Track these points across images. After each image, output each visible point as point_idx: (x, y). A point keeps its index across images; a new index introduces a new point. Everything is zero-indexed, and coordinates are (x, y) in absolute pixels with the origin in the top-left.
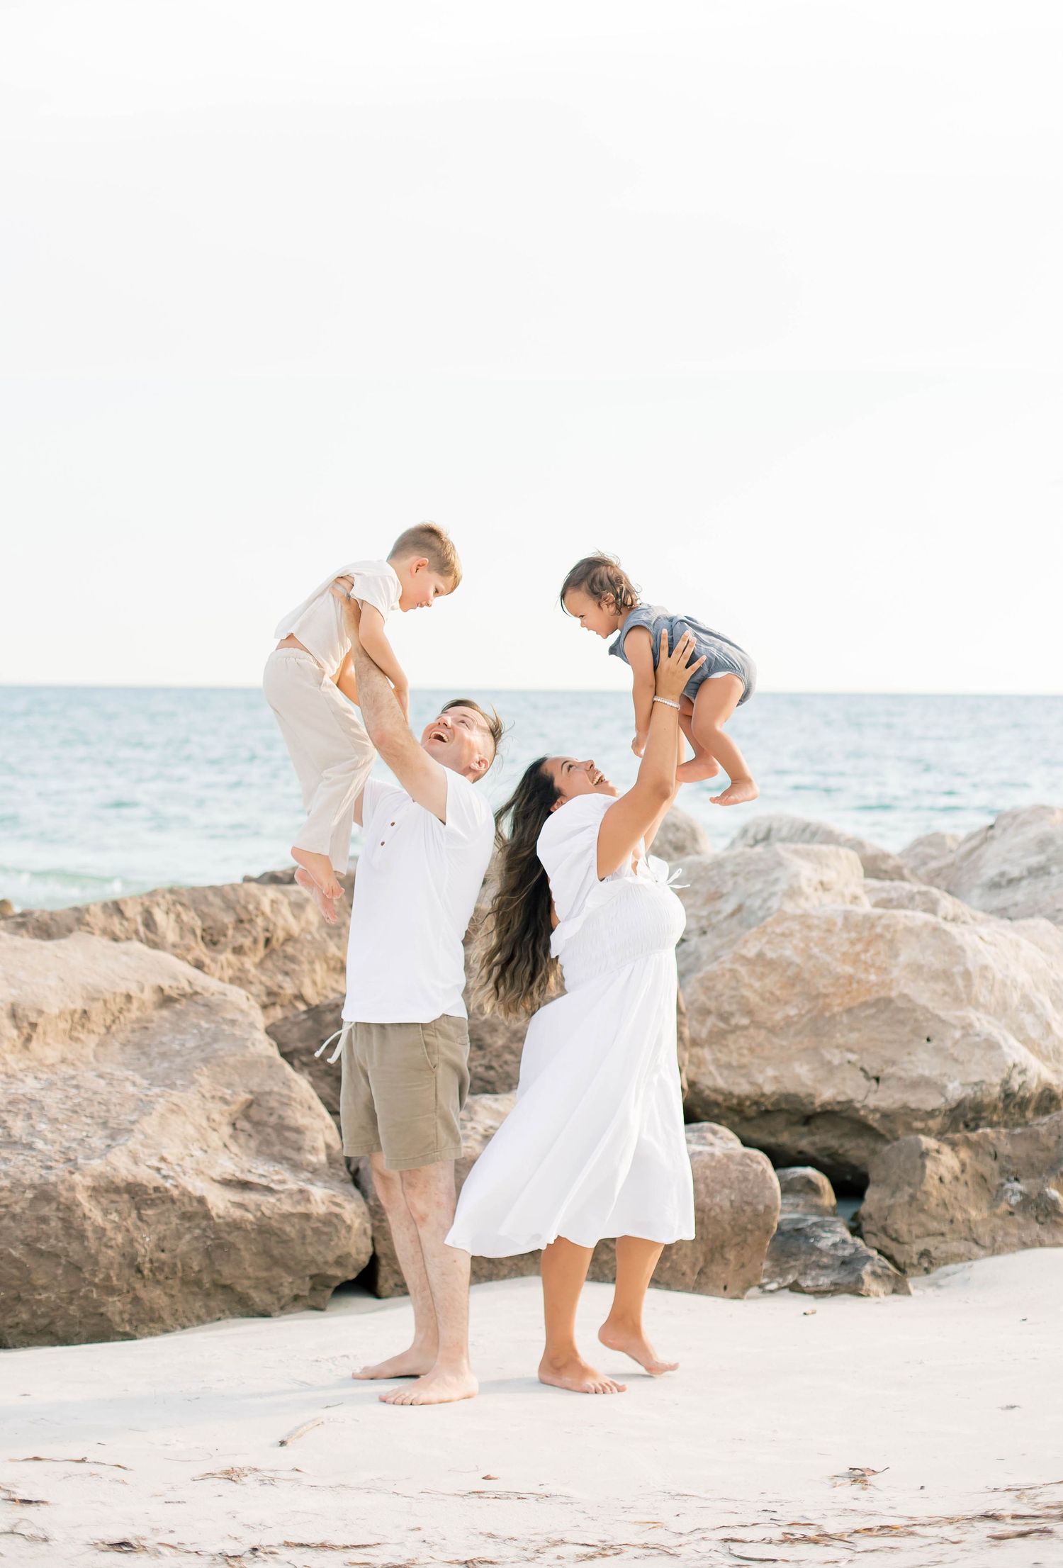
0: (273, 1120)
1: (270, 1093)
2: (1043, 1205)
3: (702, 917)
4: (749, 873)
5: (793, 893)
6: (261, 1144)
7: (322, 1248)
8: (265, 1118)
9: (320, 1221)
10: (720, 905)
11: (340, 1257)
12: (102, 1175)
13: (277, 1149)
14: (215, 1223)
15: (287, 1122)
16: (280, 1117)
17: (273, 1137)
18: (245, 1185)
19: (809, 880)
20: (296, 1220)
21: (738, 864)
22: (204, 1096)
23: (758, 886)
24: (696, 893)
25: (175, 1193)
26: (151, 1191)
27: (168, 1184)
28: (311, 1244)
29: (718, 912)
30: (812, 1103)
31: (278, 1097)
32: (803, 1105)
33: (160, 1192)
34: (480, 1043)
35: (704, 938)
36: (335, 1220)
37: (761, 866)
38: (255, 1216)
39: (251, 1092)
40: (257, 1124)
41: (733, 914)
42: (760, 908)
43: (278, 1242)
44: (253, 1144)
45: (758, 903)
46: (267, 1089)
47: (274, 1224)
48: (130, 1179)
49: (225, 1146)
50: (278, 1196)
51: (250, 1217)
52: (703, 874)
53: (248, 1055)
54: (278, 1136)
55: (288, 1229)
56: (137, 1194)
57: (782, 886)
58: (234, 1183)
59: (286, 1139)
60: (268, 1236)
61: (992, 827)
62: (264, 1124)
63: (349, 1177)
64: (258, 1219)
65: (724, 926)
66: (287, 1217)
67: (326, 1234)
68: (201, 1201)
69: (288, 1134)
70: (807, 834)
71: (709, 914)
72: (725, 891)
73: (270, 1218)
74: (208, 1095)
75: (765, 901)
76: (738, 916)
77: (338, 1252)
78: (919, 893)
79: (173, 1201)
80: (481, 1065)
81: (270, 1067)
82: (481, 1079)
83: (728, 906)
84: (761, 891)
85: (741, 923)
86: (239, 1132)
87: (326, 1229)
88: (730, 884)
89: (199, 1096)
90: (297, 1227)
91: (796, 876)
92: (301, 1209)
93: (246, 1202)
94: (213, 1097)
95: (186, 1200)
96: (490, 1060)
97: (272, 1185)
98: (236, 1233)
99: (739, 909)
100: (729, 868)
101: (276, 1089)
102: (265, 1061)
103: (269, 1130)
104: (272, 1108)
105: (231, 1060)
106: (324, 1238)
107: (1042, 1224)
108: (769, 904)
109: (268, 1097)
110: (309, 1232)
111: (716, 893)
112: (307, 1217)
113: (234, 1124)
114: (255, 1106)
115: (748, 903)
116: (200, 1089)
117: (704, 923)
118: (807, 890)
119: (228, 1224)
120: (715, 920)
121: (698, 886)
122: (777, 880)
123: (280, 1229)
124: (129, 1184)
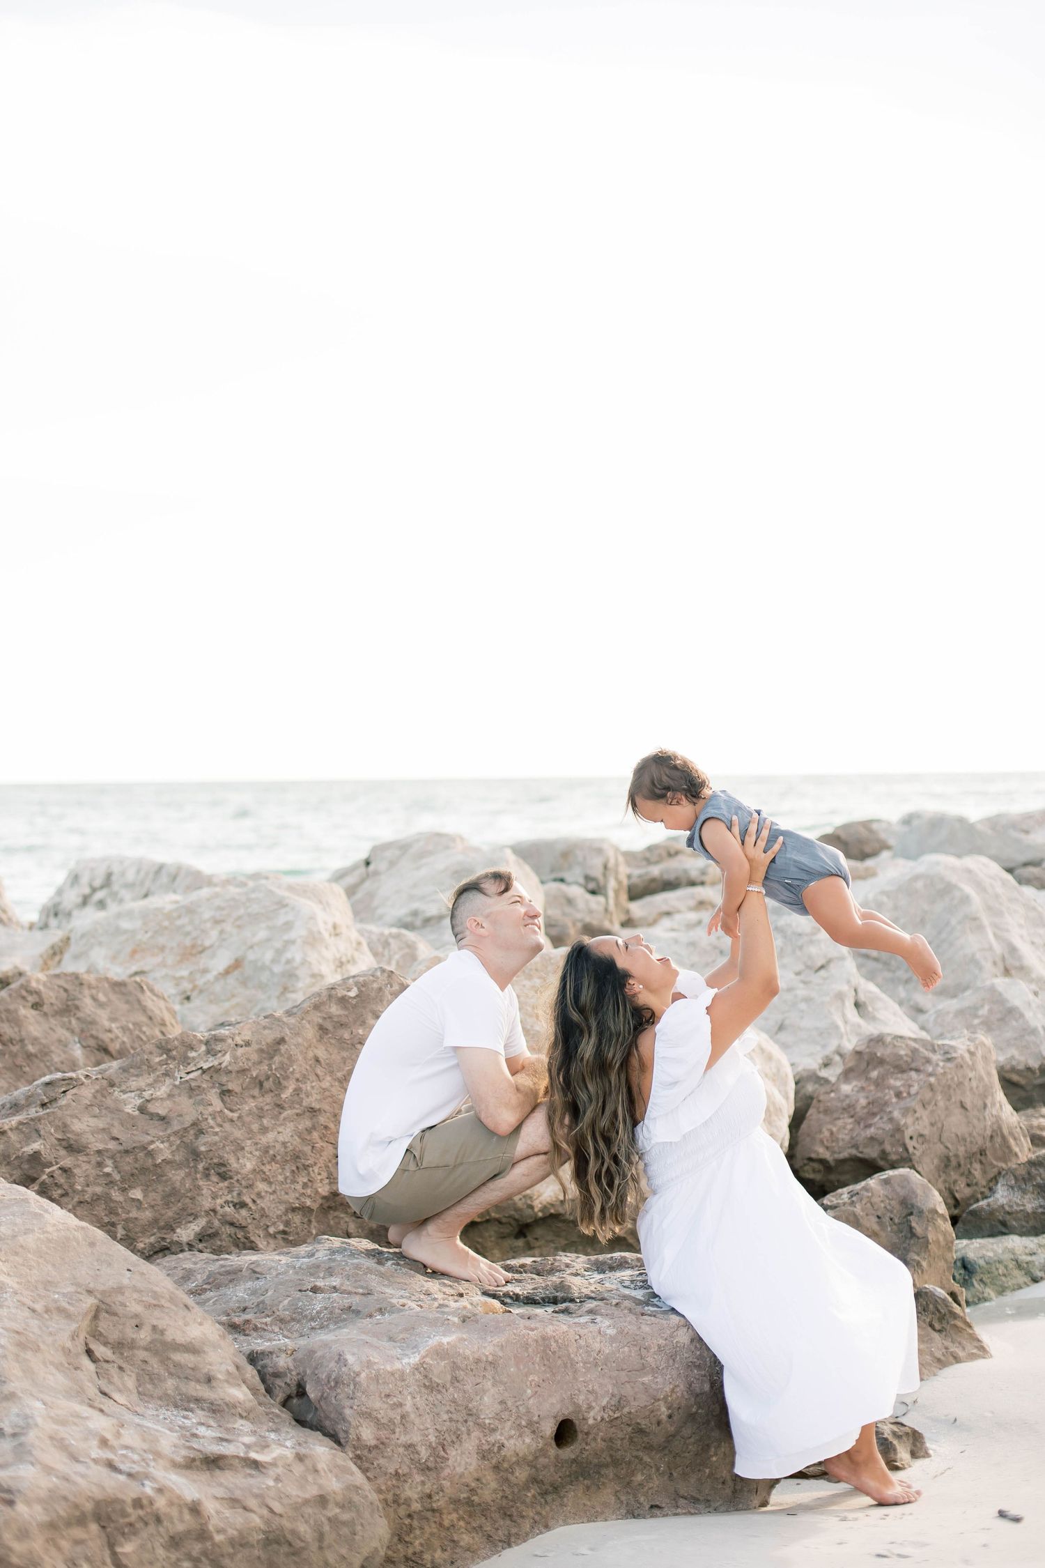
0: (144, 1336)
1: (120, 1290)
2: (931, 1306)
3: (182, 978)
4: (239, 918)
5: (313, 940)
6: (140, 1382)
7: (344, 1551)
8: (130, 1333)
9: (337, 1504)
10: (204, 961)
11: (367, 1559)
12: (53, 1496)
13: (170, 1384)
14: (214, 1544)
15: (169, 1336)
16: (154, 1328)
17: (155, 1365)
18: (213, 1463)
19: (325, 923)
20: (310, 1510)
21: (219, 908)
22: (34, 1311)
23: (262, 934)
24: (162, 949)
25: (161, 1503)
26: (130, 1510)
27: (148, 1489)
28: (330, 1547)
29: (205, 971)
30: (532, 1207)
31: (135, 1295)
32: (517, 1210)
33: (142, 1507)
34: (223, 1169)
35: (187, 1005)
36: (356, 1498)
37: (255, 908)
38: (261, 1517)
39: (90, 1292)
40: (119, 1346)
41: (227, 972)
42: (273, 961)
43: (287, 1555)
44: (131, 1382)
45: (269, 955)
46: (111, 1283)
47: (287, 1524)
48: (98, 1495)
49: (105, 1394)
50: (272, 1472)
51: (256, 1521)
52: (166, 923)
53: (50, 1229)
54: (162, 1362)
55: (303, 1528)
56: (109, 1518)
57: (298, 932)
58: (198, 1463)
59: (177, 1365)
60: (275, 1546)
61: (368, 863)
62: (132, 1345)
63: (286, 1415)
64: (267, 1522)
65: (218, 988)
66: (297, 1507)
67: (344, 1523)
68: (195, 1509)
69: (178, 1357)
70: (164, 879)
71: (191, 973)
72: (207, 943)
73: (281, 1516)
74: (39, 1307)
75: (279, 952)
76: (236, 973)
77: (366, 1551)
78: (390, 934)
79: (158, 1520)
80: (227, 1202)
81: (92, 1244)
82: (232, 1224)
83: (221, 961)
84: (268, 940)
85: (244, 983)
86: (105, 1365)
87: (346, 1517)
88: (215, 933)
89: (27, 1313)
90: (312, 1522)
91: (312, 918)
92: (312, 1491)
93: (238, 1494)
94: (47, 1311)
95: (174, 1512)
96: (239, 1194)
97: (254, 1455)
98: (239, 1556)
99: (237, 964)
100: (207, 915)
101: (126, 1282)
102: (79, 1235)
103: (142, 1354)
104: (136, 1316)
105: (30, 1241)
106: (345, 1531)
107: (939, 1331)
108: (288, 955)
109: (120, 1298)
110: (327, 1528)
111: (193, 946)
112: (322, 1500)
113: (89, 1353)
114: (103, 1315)
115: (251, 956)
116: (18, 1297)
117: (187, 986)
118: (326, 935)
119: (232, 1542)
120: (200, 982)
121: (161, 940)
122: (288, 926)
123: (293, 1532)
124: (98, 1503)
